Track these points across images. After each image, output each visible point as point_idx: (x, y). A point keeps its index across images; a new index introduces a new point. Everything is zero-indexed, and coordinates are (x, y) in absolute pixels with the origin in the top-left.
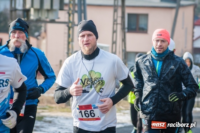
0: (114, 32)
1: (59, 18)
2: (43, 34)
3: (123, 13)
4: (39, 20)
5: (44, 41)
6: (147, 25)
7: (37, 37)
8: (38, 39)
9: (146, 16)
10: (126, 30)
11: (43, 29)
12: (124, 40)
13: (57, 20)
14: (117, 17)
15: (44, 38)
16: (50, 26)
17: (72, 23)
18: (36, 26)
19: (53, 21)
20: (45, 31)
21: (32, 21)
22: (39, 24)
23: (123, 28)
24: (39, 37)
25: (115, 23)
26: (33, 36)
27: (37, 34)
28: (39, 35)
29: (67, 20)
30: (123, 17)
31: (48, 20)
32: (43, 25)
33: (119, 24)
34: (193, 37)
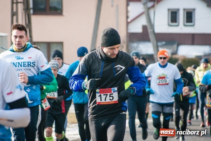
6: (61, 3)
10: (31, 11)
23: (27, 9)
34: (127, 17)
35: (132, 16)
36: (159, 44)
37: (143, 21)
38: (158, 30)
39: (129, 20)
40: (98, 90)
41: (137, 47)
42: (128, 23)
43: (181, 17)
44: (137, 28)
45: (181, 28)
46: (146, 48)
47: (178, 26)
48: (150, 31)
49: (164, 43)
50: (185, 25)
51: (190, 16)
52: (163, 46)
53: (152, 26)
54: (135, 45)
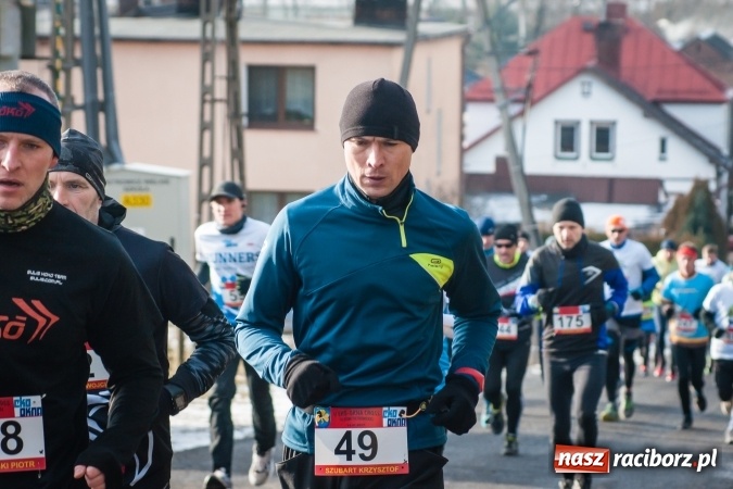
0: (205, 127)
3: (233, 64)
6: (311, 103)
9: (310, 71)
10: (245, 121)
12: (238, 153)
14: (213, 77)
23: (234, 115)
25: (208, 97)
30: (232, 78)
33: (221, 101)
34: (462, 138)
35: (472, 134)
36: (535, 199)
37: (498, 147)
38: (531, 167)
39: (466, 144)
40: (556, 310)
41: (484, 206)
42: (463, 151)
43: (585, 139)
44: (483, 162)
45: (585, 165)
46: (505, 209)
47: (576, 158)
48: (513, 169)
49: (544, 197)
50: (593, 158)
51: (603, 138)
52: (542, 205)
53: (519, 160)
54: (478, 201)
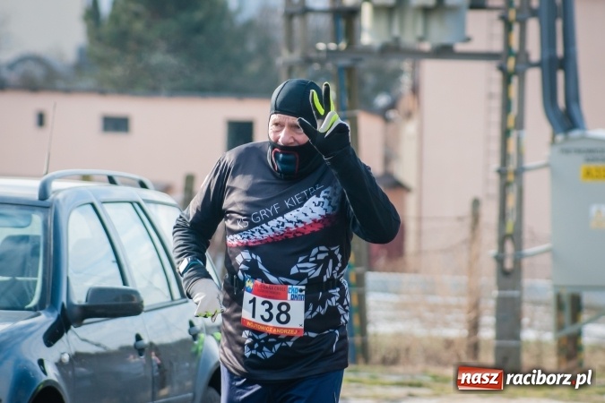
1: (468, 40)
2: (406, 102)
4: (392, 49)
5: (410, 128)
7: (383, 114)
8: (387, 120)
11: (406, 80)
13: (460, 47)
15: (409, 115)
16: (432, 70)
17: (517, 56)
18: (379, 72)
19: (444, 52)
20: (415, 90)
21: (368, 51)
22: (393, 63)
24: (392, 114)
26: (370, 108)
27: (382, 100)
28: (393, 106)
29: (497, 46)
31: (426, 46)
32: (406, 65)
